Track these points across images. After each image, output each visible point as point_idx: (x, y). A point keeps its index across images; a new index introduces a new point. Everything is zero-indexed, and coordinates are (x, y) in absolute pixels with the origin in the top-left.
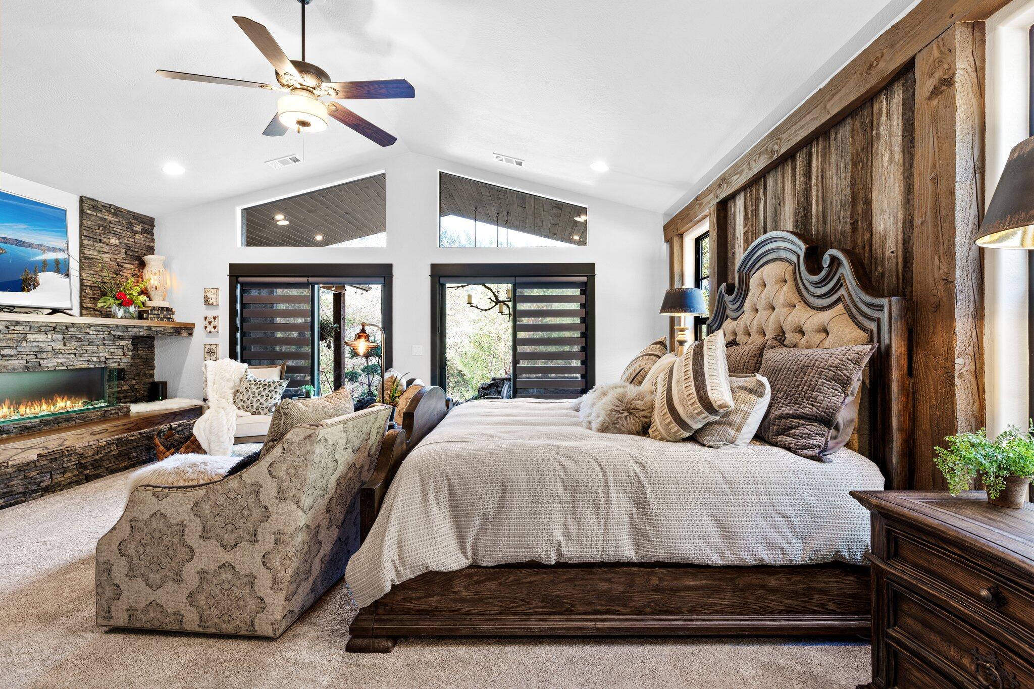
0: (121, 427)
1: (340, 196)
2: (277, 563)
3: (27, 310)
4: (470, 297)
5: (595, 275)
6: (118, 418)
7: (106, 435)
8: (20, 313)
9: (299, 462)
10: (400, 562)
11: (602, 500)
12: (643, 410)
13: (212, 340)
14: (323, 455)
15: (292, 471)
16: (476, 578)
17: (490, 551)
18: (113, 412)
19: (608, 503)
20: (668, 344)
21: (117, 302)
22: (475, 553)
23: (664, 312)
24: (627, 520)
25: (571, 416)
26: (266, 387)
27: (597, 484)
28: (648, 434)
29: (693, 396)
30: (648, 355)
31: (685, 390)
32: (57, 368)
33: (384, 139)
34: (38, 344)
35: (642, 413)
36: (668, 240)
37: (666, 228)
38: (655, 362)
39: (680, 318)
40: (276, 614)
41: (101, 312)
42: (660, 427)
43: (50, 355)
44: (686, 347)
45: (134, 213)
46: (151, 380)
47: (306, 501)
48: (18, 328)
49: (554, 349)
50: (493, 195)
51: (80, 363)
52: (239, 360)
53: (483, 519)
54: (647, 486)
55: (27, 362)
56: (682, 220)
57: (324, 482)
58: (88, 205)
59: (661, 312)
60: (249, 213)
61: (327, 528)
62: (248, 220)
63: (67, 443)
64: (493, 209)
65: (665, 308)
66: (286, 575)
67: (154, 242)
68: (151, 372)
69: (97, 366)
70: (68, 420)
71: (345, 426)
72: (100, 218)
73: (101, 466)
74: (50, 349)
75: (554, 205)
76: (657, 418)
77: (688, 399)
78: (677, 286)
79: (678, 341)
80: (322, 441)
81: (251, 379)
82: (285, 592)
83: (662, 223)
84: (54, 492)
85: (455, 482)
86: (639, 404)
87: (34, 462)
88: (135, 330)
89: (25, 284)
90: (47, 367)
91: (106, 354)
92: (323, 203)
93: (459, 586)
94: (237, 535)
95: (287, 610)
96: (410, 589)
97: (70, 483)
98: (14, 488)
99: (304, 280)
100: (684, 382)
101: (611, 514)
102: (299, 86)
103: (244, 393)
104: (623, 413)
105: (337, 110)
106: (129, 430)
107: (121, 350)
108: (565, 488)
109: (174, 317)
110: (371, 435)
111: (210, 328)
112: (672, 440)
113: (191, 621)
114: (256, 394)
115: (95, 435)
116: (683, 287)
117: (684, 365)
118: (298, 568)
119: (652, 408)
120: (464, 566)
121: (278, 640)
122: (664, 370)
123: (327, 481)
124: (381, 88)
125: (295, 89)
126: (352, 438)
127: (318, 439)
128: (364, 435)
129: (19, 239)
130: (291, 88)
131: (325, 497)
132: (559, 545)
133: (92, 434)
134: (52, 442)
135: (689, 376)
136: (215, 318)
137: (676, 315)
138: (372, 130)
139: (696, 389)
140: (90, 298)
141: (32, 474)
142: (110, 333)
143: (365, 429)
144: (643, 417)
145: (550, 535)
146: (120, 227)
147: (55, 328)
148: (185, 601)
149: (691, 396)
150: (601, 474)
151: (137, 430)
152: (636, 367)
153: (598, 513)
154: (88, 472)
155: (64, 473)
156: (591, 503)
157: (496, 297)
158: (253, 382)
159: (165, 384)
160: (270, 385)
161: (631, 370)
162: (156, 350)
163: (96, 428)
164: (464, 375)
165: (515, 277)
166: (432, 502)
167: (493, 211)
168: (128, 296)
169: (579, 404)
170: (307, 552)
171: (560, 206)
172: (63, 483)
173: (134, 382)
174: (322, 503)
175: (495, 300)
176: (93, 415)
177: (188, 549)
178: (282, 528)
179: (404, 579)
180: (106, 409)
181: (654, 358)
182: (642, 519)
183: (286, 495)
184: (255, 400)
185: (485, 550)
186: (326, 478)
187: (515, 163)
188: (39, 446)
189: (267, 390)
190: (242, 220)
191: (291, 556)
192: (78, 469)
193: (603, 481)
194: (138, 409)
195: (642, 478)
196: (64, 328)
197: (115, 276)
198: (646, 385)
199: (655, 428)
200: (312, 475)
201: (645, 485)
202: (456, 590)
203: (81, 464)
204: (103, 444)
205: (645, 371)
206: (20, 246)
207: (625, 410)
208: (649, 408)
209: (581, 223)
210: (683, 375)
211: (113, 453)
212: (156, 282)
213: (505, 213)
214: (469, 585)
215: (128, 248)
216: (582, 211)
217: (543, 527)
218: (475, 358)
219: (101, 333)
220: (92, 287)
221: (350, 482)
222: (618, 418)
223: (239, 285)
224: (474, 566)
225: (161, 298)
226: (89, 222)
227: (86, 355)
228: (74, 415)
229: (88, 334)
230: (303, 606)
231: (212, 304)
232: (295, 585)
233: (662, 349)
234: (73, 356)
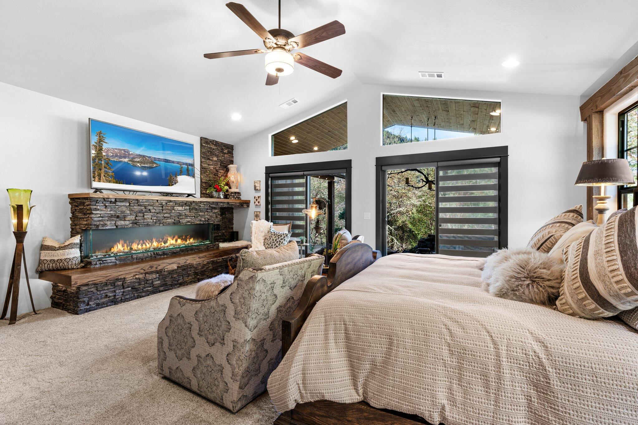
0: (212, 255)
1: (323, 121)
2: (234, 362)
3: (178, 195)
4: (407, 179)
5: (507, 156)
6: (212, 250)
7: (206, 259)
8: (175, 196)
9: (246, 295)
10: (303, 386)
11: (492, 374)
12: (549, 280)
13: (258, 210)
14: (262, 291)
15: (242, 300)
16: (366, 414)
17: (377, 395)
18: (212, 246)
19: (499, 378)
20: (584, 212)
21: (215, 190)
22: (365, 392)
23: (580, 183)
24: (523, 401)
25: (473, 275)
26: (279, 237)
27: (487, 356)
28: (556, 305)
29: (619, 273)
30: (559, 222)
31: (606, 265)
32: (187, 224)
33: (334, 73)
34: (179, 212)
35: (547, 283)
36: (586, 118)
37: (582, 108)
38: (568, 229)
39: (599, 188)
40: (234, 396)
41: (209, 195)
42: (570, 300)
43: (184, 216)
44: (607, 215)
45: (224, 143)
46: (232, 231)
47: (252, 323)
48: (170, 204)
49: (479, 216)
50: (423, 105)
51: (197, 221)
52: (270, 221)
53: (372, 365)
54: (551, 370)
55: (175, 221)
56: (602, 97)
57: (266, 309)
58: (204, 141)
59: (577, 183)
60: (276, 137)
61: (272, 341)
62: (275, 141)
63: (188, 262)
64: (424, 116)
65: (580, 179)
66: (240, 371)
67: (233, 158)
68: (232, 226)
69: (204, 223)
70: (192, 250)
71: (281, 271)
72: (209, 147)
73: (204, 274)
74: (184, 214)
75: (472, 105)
76: (566, 289)
77: (611, 275)
78: (596, 157)
79: (597, 209)
80: (261, 281)
81: (273, 232)
82: (239, 383)
83: (578, 104)
84: (184, 286)
85: (350, 327)
86: (545, 273)
87: (175, 270)
88: (222, 204)
89: (170, 182)
90: (183, 223)
91: (208, 217)
92: (315, 127)
93: (352, 416)
94: (214, 337)
95: (241, 395)
96: (315, 407)
97: (191, 282)
98: (167, 282)
99: (301, 173)
100: (605, 255)
101: (503, 391)
102: (275, 46)
103: (269, 240)
104: (524, 281)
105: (301, 58)
106: (216, 257)
107: (215, 215)
108: (451, 353)
109: (241, 197)
110: (306, 277)
111: (257, 203)
112: (587, 317)
113: (194, 386)
114: (274, 241)
115: (200, 258)
116: (603, 159)
117: (605, 235)
118: (248, 367)
119: (561, 279)
120: (356, 401)
121: (236, 414)
122: (577, 239)
123: (269, 309)
124: (323, 32)
125: (274, 48)
126: (288, 279)
127: (258, 280)
128: (299, 277)
129: (167, 159)
130: (272, 49)
131: (268, 320)
132: (443, 408)
133: (199, 258)
134: (182, 260)
135: (612, 248)
136: (259, 197)
137: (595, 185)
138: (325, 67)
139: (624, 265)
140: (205, 188)
141: (175, 276)
142: (210, 206)
143: (300, 273)
144: (550, 287)
145: (433, 396)
146: (217, 151)
147: (186, 203)
148: (191, 372)
149: (615, 273)
150: (492, 346)
151: (220, 257)
152: (545, 234)
153: (487, 386)
154: (199, 277)
155: (188, 276)
156: (479, 374)
157: (427, 178)
158: (273, 233)
159: (237, 233)
160: (281, 236)
161: (540, 236)
162: (234, 214)
163: (201, 255)
164: (413, 231)
165: (438, 162)
166: (332, 341)
167: (424, 117)
168: (220, 187)
169: (484, 264)
170: (254, 357)
171: (477, 105)
172: (188, 281)
173: (224, 231)
174: (265, 324)
175: (425, 180)
176: (202, 248)
177: (192, 340)
178: (237, 338)
179: (306, 401)
180: (208, 245)
181: (567, 226)
182: (544, 405)
183: (239, 316)
184: (274, 244)
185: (373, 393)
186: (267, 307)
187: (436, 76)
188: (176, 262)
189: (280, 238)
190: (272, 142)
191: (242, 359)
192: (194, 275)
193: (493, 353)
194: (223, 245)
195: (544, 360)
196: (190, 203)
197: (214, 176)
198: (555, 252)
199: (564, 301)
200: (255, 305)
201: (547, 368)
202: (350, 419)
203: (196, 272)
204: (205, 263)
205: (555, 238)
206: (168, 162)
207: (527, 278)
208: (557, 279)
209: (496, 117)
210: (604, 247)
211: (210, 268)
212: (233, 179)
213: (433, 118)
214: (360, 419)
215: (222, 162)
216: (497, 105)
217: (427, 387)
218: (420, 220)
219: (206, 206)
220: (205, 182)
221: (289, 309)
222: (518, 285)
223: (270, 179)
224: (364, 403)
225: (235, 187)
226: (204, 150)
227: (199, 217)
228: (194, 247)
229: (200, 206)
230: (255, 393)
231: (258, 190)
232: (246, 379)
233: (576, 217)
234: (194, 217)
